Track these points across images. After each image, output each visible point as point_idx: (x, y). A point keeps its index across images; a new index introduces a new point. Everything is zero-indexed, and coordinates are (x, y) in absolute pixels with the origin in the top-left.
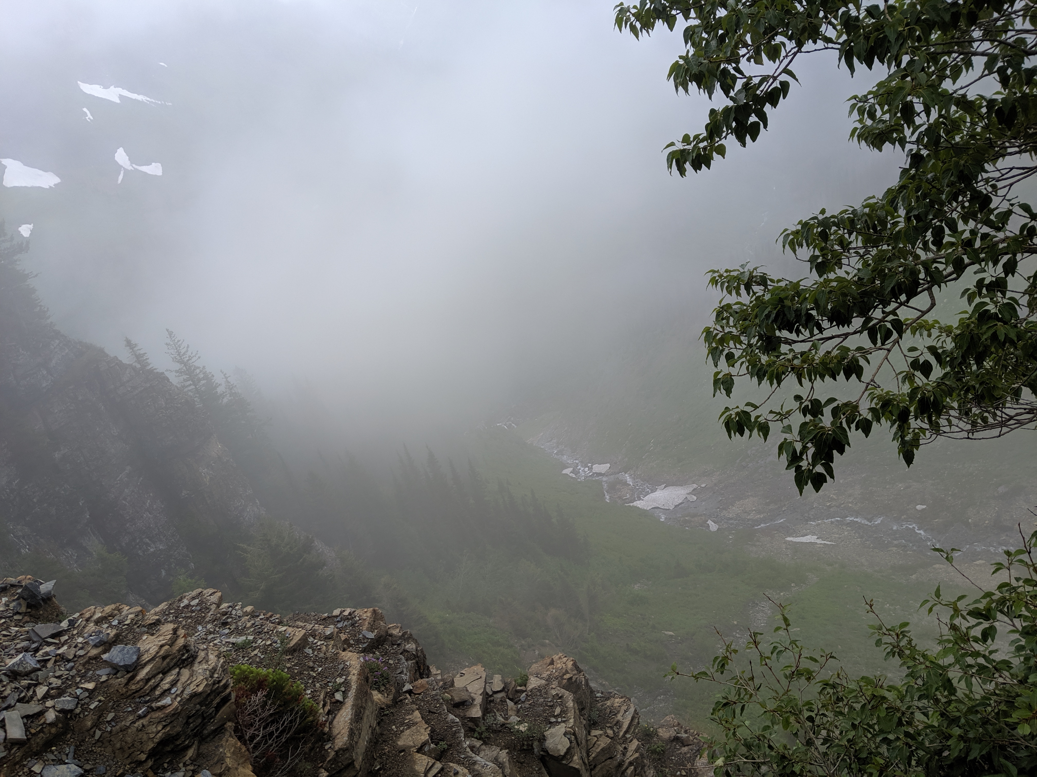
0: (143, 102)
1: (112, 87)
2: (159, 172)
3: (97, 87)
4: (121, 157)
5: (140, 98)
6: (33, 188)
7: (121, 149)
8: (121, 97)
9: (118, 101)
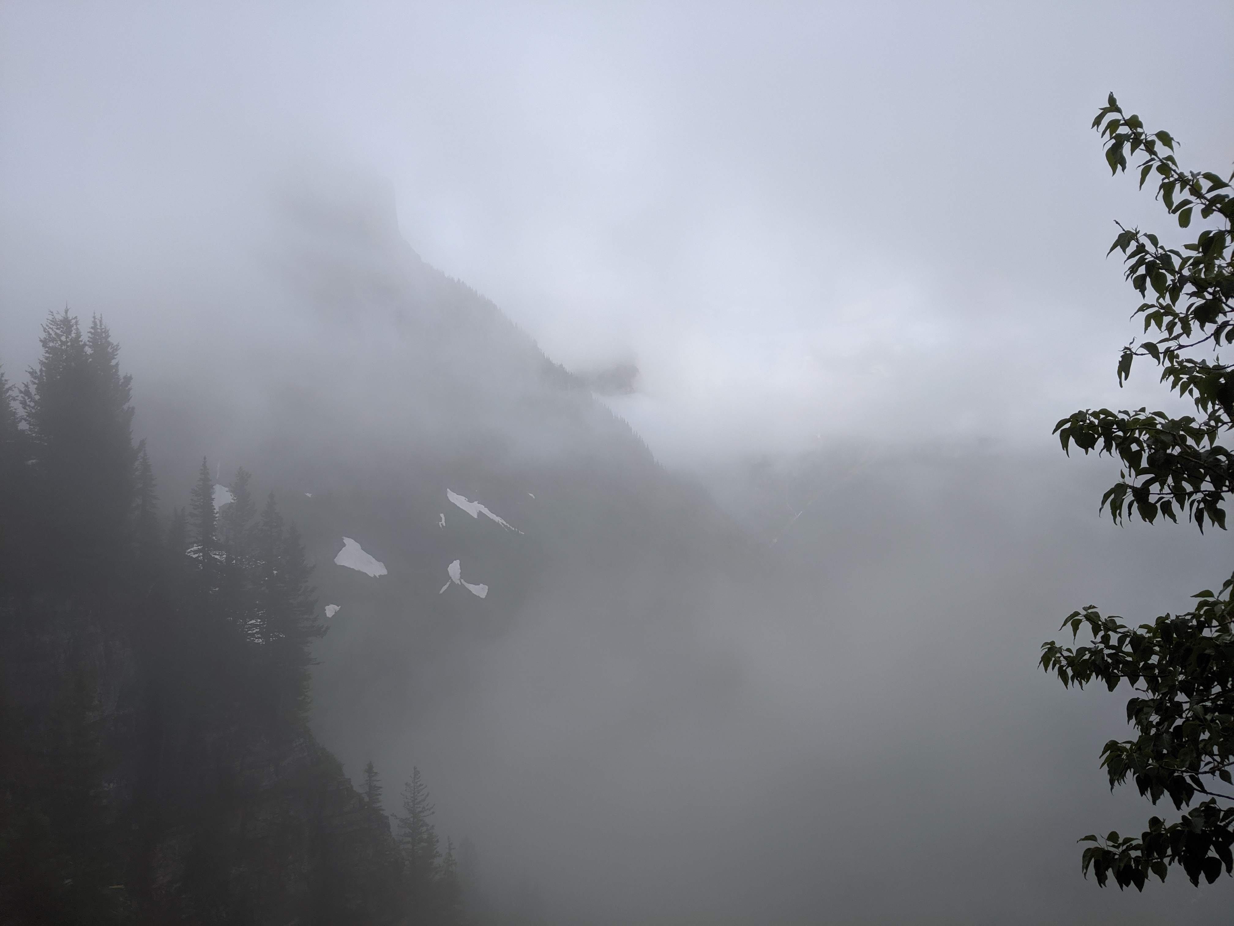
0: (498, 523)
1: (476, 502)
2: (483, 595)
3: (462, 498)
4: (454, 569)
5: (497, 519)
6: (359, 572)
7: (458, 561)
8: (480, 513)
9: (475, 516)
